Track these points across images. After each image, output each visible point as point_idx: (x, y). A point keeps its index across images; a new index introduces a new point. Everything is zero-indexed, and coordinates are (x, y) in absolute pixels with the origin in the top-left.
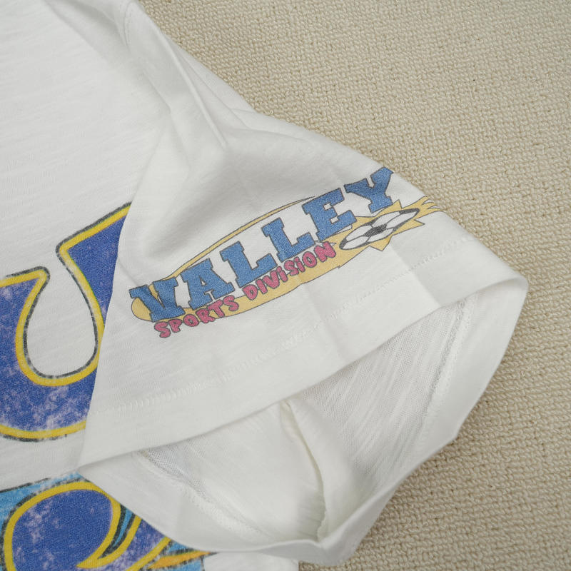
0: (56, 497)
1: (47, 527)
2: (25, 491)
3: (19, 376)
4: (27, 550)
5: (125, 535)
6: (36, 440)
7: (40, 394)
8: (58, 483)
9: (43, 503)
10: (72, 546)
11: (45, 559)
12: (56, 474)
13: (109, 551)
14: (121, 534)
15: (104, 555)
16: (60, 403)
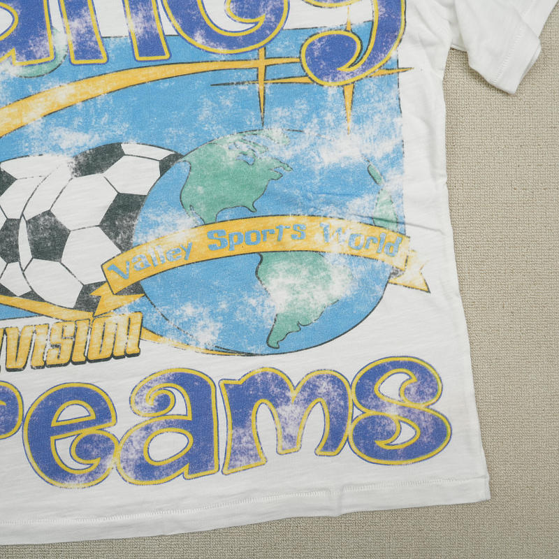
0: (330, 36)
1: (323, 51)
2: (313, 31)
4: (312, 59)
5: (362, 58)
6: (321, 7)
8: (331, 30)
9: (323, 38)
10: (334, 61)
11: (321, 64)
12: (330, 25)
13: (352, 65)
14: (360, 58)
15: (349, 67)
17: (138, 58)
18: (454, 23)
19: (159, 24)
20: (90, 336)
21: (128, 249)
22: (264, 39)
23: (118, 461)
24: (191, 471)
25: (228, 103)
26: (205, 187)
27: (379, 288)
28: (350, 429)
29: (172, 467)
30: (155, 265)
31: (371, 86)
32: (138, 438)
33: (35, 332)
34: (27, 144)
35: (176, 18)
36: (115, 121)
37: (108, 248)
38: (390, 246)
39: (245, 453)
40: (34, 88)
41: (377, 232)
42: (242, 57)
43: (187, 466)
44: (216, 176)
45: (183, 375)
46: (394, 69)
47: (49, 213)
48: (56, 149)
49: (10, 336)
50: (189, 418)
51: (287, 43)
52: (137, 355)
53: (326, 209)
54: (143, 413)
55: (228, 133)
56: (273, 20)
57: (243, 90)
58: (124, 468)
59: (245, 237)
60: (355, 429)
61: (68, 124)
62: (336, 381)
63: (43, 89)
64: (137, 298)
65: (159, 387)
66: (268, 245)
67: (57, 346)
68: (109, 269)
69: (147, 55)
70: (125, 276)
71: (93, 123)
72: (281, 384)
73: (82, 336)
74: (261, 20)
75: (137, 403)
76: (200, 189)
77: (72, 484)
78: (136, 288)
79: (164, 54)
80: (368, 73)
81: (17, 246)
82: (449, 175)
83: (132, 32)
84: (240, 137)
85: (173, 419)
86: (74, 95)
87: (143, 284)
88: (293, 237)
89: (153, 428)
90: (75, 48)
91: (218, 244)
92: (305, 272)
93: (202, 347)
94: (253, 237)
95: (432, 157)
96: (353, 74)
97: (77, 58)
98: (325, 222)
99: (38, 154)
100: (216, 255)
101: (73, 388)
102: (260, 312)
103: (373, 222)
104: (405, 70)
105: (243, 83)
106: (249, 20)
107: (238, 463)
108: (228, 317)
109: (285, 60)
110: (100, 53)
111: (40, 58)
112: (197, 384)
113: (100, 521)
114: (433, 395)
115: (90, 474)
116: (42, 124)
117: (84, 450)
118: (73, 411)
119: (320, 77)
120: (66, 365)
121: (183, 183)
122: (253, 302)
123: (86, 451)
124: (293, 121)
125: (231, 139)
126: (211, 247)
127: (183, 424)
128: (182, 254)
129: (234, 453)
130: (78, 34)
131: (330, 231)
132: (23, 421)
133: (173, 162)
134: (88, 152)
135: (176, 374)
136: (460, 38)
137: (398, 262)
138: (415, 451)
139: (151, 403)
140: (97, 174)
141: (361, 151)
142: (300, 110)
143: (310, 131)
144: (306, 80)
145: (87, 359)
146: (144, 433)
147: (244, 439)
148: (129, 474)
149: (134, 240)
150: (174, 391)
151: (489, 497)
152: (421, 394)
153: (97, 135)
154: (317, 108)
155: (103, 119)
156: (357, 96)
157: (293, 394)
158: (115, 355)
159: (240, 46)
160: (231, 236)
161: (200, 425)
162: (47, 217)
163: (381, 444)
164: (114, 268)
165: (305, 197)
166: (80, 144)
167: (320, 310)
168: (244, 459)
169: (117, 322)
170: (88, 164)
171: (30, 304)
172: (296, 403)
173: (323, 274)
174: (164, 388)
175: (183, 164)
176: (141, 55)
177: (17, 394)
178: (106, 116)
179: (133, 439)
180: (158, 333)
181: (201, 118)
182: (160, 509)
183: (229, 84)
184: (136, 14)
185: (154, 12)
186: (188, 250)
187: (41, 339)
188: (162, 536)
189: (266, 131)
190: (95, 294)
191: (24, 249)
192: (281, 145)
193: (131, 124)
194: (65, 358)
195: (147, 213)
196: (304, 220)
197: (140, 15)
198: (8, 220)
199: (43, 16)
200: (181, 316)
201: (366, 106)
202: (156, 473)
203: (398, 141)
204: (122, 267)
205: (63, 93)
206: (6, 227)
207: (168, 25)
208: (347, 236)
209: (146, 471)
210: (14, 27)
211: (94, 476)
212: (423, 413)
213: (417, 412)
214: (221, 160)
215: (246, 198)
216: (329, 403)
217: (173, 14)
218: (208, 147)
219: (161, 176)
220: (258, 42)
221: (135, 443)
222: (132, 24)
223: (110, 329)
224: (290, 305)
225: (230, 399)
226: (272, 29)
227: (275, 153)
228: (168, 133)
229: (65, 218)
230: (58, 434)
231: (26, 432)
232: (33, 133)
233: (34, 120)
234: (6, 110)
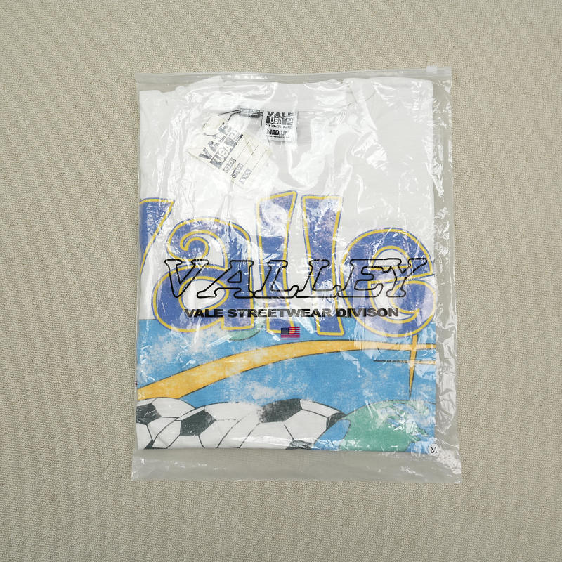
17: (319, 333)
22: (417, 328)
25: (385, 376)
34: (227, 393)
36: (297, 381)
40: (236, 349)
44: (368, 434)
48: (249, 399)
55: (382, 399)
56: (425, 313)
57: (398, 368)
61: (260, 380)
63: (243, 350)
69: (327, 332)
71: (279, 382)
74: (416, 312)
76: (355, 444)
79: (339, 331)
84: (391, 404)
86: (267, 358)
90: (270, 321)
97: (271, 329)
99: (235, 401)
105: (398, 362)
106: (407, 311)
110: (290, 326)
111: (243, 326)
116: (240, 378)
124: (433, 396)
125: (384, 405)
133: (338, 419)
134: (274, 403)
140: (278, 422)
153: (282, 392)
155: (288, 378)
166: (269, 397)
170: (273, 412)
175: (344, 421)
176: (322, 331)
178: (291, 376)
183: (387, 361)
189: (411, 401)
192: (422, 414)
193: (309, 385)
205: (258, 355)
210: (225, 299)
214: (374, 422)
219: (327, 429)
220: (412, 330)
228: (336, 396)
232: (233, 384)
233: (234, 374)
234: (213, 365)
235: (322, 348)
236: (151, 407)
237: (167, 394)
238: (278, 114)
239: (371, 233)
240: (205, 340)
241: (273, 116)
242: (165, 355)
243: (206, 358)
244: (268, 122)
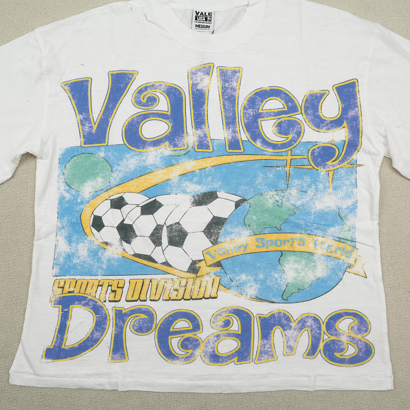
0: (323, 146)
1: (320, 153)
2: (316, 143)
3: (319, 115)
4: (314, 157)
6: (320, 132)
7: (323, 121)
8: (324, 143)
9: (320, 147)
10: (325, 158)
11: (318, 160)
12: (323, 141)
13: (333, 161)
14: (338, 158)
16: (327, 124)
17: (228, 151)
18: (386, 144)
19: (239, 135)
20: (194, 287)
21: (216, 244)
22: (291, 146)
23: (201, 352)
24: (238, 361)
25: (271, 176)
26: (257, 216)
27: (341, 274)
28: (321, 346)
29: (229, 357)
30: (229, 253)
31: (342, 172)
32: (213, 341)
33: (166, 282)
34: (170, 189)
35: (248, 132)
36: (215, 180)
37: (207, 243)
38: (348, 252)
39: (267, 354)
40: (176, 161)
41: (341, 245)
42: (280, 154)
43: (237, 357)
44: (262, 211)
45: (238, 310)
46: (355, 165)
47: (178, 223)
48: (184, 192)
49: (153, 283)
50: (240, 332)
51: (302, 149)
52: (216, 298)
53: (316, 232)
54: (216, 328)
55: (270, 190)
56: (296, 137)
57: (279, 170)
58: (204, 356)
59: (275, 243)
60: (324, 346)
61: (191, 180)
62: (316, 320)
63: (180, 162)
64: (218, 269)
65: (226, 315)
66: (285, 247)
67: (176, 290)
68: (206, 253)
69: (233, 150)
70: (213, 258)
71: (203, 181)
72: (288, 319)
73: (189, 287)
74: (290, 136)
75: (214, 322)
76: (254, 217)
77: (177, 362)
78: (218, 264)
79: (241, 150)
80: (341, 165)
81: (161, 238)
82: (379, 219)
83: (226, 138)
84: (276, 193)
85: (231, 332)
86: (196, 166)
87: (222, 262)
88: (299, 244)
89: (221, 336)
90: (197, 144)
91: (261, 245)
92: (303, 263)
93: (249, 297)
94: (279, 243)
95: (371, 210)
96: (334, 166)
97: (198, 149)
98: (316, 238)
99: (175, 194)
100: (259, 250)
101: (182, 312)
102: (279, 281)
103: (340, 240)
104: (360, 165)
105: (279, 167)
106: (284, 136)
107: (263, 358)
108: (263, 282)
109: (300, 157)
110: (209, 147)
111: (180, 147)
112: (245, 315)
113: (190, 382)
114: (366, 331)
115: (187, 357)
116: (178, 179)
117: (184, 345)
118: (182, 324)
119: (317, 166)
120: (180, 300)
121: (246, 214)
122: (276, 276)
123: (186, 345)
124: (302, 187)
125: (271, 193)
126: (257, 246)
127: (236, 336)
128: (243, 249)
129: (261, 353)
130: (200, 137)
131: (318, 243)
132: (156, 327)
133: (242, 203)
134: (200, 195)
135: (234, 309)
136: (389, 152)
137: (351, 261)
138: (355, 360)
139: (221, 323)
140: (203, 206)
141: (335, 204)
142: (306, 182)
143: (311, 192)
144: (310, 167)
145: (191, 298)
146: (216, 338)
147: (267, 346)
148: (206, 359)
149: (219, 240)
150: (233, 318)
151: (393, 388)
152: (360, 330)
153: (205, 187)
154: (315, 181)
155: (209, 179)
156: (335, 177)
157: (293, 325)
158: (205, 297)
159: (279, 149)
160: (267, 242)
161: (245, 337)
162: (177, 225)
163: (337, 355)
164: (208, 253)
165: (306, 225)
166: (196, 190)
167: (310, 282)
168: (266, 356)
169: (207, 280)
170: (200, 200)
171: (165, 268)
172: (295, 329)
173: (313, 264)
174: (228, 316)
175: (247, 204)
176: (229, 149)
177: (154, 313)
178: (210, 177)
179: (210, 341)
180: (228, 288)
181: (257, 182)
182: (221, 379)
183: (272, 167)
184: (229, 129)
185: (237, 129)
186: (246, 247)
187: (169, 286)
188: (221, 393)
189: (289, 191)
190: (198, 265)
191: (165, 240)
192: (296, 198)
193: (223, 183)
194: (180, 297)
195: (227, 227)
196: (305, 236)
197: (231, 130)
198: (158, 225)
199: (183, 127)
200: (239, 280)
201: (339, 182)
202: (221, 360)
203: (355, 200)
204: (213, 253)
205: (189, 165)
206: (156, 229)
207: (244, 136)
208: (326, 246)
209: (215, 358)
210: (169, 131)
211: (189, 359)
212: (360, 340)
213: (357, 339)
214: (266, 204)
215: (277, 223)
216: (311, 331)
217: (247, 130)
218: (260, 197)
219: (235, 209)
220: (288, 147)
221: (211, 343)
222: (226, 134)
223: (204, 284)
224: (295, 279)
225: (261, 324)
226: (295, 142)
227: (293, 202)
228: (240, 188)
229: (186, 227)
230: (173, 335)
231: (157, 333)
232: (173, 183)
233: (175, 177)
234: (161, 171)
235: (230, 159)
236: (122, 199)
237: (132, 190)
238: (202, 13)
239: (260, 90)
240: (156, 156)
241: (199, 15)
242: (130, 166)
243: (157, 167)
244: (196, 19)
